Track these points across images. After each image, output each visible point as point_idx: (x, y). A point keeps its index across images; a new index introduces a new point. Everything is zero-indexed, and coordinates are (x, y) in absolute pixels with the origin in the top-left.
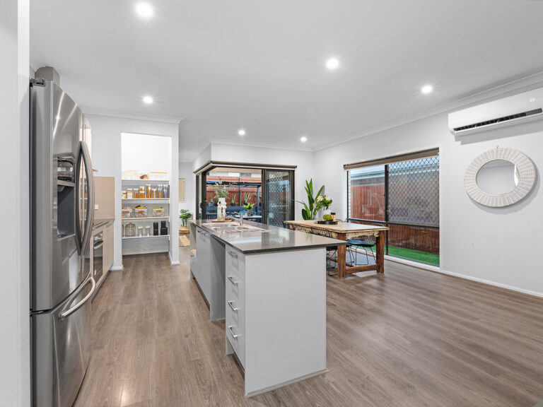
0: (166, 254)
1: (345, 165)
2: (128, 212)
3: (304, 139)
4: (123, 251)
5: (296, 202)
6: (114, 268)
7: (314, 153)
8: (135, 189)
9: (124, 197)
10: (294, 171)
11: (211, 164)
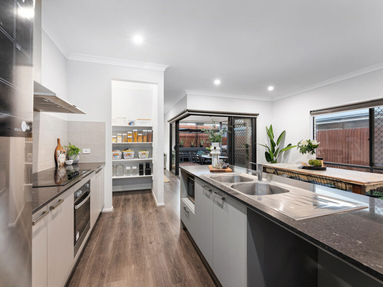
0: (150, 191)
1: (311, 112)
2: (118, 155)
3: (271, 88)
4: (113, 189)
5: (257, 146)
6: (106, 210)
7: (273, 102)
8: (124, 134)
9: (114, 142)
10: (255, 118)
11: (187, 113)
